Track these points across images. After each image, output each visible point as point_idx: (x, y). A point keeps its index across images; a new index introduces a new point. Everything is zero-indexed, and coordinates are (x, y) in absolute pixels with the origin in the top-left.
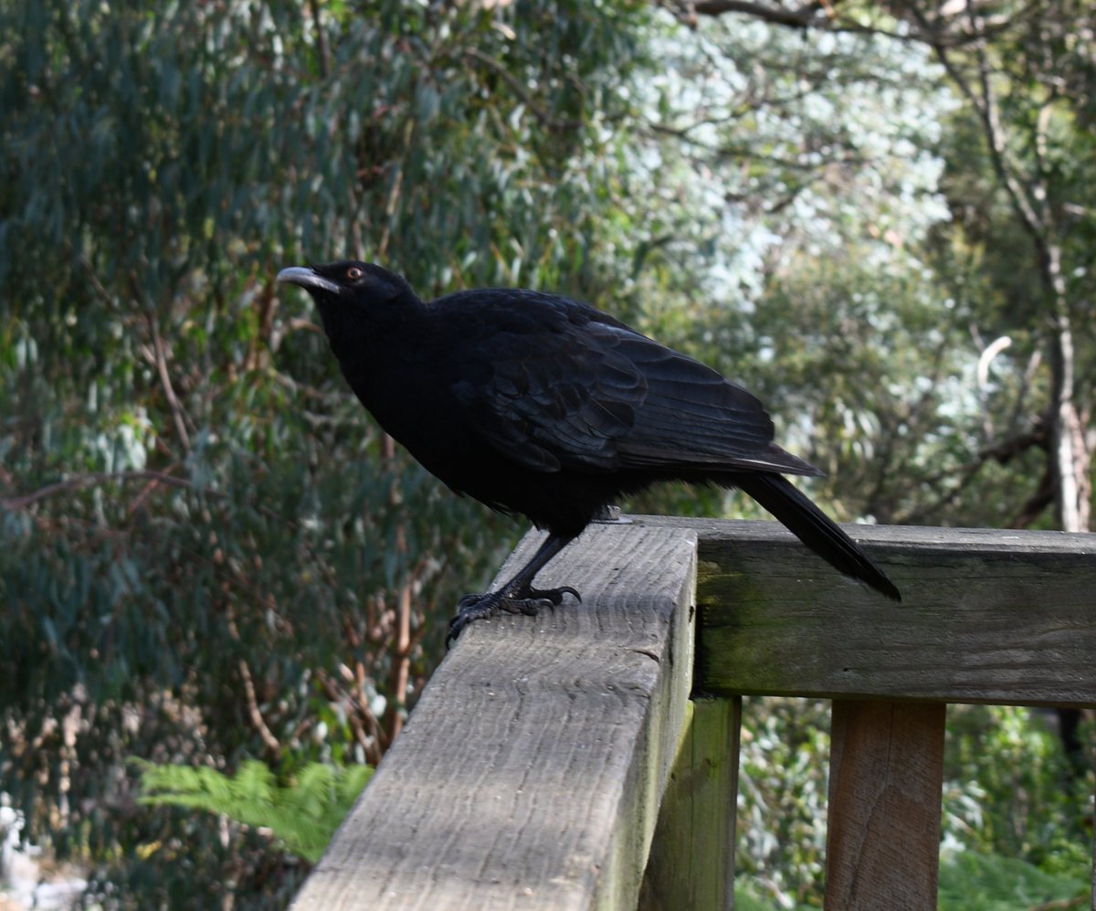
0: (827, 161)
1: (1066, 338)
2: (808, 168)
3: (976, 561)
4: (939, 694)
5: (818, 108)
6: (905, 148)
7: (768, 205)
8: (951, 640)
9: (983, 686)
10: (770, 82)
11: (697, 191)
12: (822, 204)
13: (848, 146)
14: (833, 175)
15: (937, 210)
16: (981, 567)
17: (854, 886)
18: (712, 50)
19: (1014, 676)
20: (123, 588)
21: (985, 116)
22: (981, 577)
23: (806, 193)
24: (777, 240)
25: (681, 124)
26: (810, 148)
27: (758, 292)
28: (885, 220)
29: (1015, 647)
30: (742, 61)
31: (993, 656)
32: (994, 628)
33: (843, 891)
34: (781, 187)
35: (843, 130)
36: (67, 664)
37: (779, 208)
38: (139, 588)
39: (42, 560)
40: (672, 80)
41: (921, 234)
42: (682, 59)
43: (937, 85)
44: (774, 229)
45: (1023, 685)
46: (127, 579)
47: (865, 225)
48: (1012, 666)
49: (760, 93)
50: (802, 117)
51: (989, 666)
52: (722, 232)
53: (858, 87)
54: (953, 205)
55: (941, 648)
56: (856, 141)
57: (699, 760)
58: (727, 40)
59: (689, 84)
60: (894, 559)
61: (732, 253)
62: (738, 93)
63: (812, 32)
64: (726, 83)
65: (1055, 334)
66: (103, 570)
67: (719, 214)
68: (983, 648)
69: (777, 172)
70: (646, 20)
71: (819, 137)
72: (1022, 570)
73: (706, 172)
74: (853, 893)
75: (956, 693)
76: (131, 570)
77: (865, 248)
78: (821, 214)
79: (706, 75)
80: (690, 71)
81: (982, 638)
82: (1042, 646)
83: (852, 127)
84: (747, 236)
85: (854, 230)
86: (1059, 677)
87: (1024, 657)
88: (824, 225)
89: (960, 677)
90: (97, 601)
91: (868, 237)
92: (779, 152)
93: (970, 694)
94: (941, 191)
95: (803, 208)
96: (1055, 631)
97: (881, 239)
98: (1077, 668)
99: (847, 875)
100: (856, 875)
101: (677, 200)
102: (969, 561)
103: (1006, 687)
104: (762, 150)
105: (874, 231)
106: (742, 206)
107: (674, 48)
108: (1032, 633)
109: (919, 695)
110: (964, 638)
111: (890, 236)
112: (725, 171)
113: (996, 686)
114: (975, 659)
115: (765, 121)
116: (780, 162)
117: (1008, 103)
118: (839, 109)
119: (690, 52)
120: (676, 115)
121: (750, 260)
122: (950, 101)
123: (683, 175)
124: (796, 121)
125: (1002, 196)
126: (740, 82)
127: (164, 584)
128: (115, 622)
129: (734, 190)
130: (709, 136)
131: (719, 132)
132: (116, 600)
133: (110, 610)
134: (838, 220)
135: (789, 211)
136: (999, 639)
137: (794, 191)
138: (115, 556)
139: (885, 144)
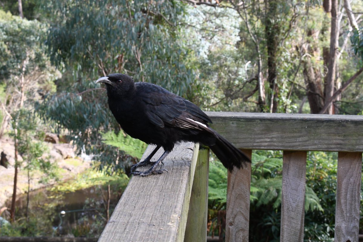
0: (219, 30)
1: (261, 62)
2: (216, 32)
3: (258, 120)
4: (251, 148)
5: (218, 21)
6: (233, 28)
7: (209, 38)
8: (253, 137)
9: (260, 146)
10: (210, 17)
11: (196, 36)
12: (219, 38)
13: (223, 28)
14: (220, 33)
15: (238, 39)
16: (259, 122)
17: (233, 187)
18: (199, 11)
19: (266, 144)
20: (97, 109)
21: (246, 23)
22: (259, 124)
23: (216, 36)
24: (211, 45)
25: (194, 25)
26: (216, 28)
27: (208, 53)
28: (230, 40)
29: (266, 138)
30: (205, 13)
31: (262, 140)
32: (262, 134)
33: (231, 188)
34: (212, 35)
35: (222, 25)
36: (88, 122)
37: (211, 39)
38: (101, 109)
39: (83, 104)
40: (192, 17)
41: (236, 43)
42: (194, 13)
43: (238, 17)
44: (210, 43)
45: (268, 146)
46: (99, 108)
47: (226, 41)
48: (266, 142)
49: (207, 19)
50: (215, 23)
51: (261, 142)
52: (201, 43)
53: (225, 18)
54: (241, 38)
55: (251, 138)
56: (225, 27)
57: (201, 162)
58: (202, 10)
59: (195, 17)
60: (241, 120)
61: (203, 47)
62: (204, 19)
63: (217, 8)
64: (202, 17)
65: (259, 60)
66: (94, 106)
67: (201, 40)
68: (260, 138)
69: (211, 33)
70: (188, 7)
71: (218, 27)
72: (268, 122)
73: (198, 33)
74: (233, 188)
75: (254, 148)
76: (99, 106)
77: (226, 45)
78: (219, 39)
79: (198, 16)
80: (196, 15)
81: (260, 136)
82: (272, 138)
83: (224, 25)
84: (205, 44)
85: (224, 42)
86: (275, 144)
87: (268, 140)
88: (219, 41)
89: (255, 144)
90: (93, 111)
91: (226, 43)
92: (211, 29)
93: (257, 148)
94: (239, 35)
95: (215, 39)
96: (275, 134)
97: (228, 44)
98: (279, 142)
99: (232, 185)
100: (233, 185)
101: (193, 37)
102: (257, 120)
103: (265, 146)
104: (208, 29)
105: (228, 42)
106: (205, 39)
107: (193, 11)
108: (270, 135)
109: (246, 148)
110: (256, 136)
111: (231, 43)
112: (202, 33)
113: (262, 146)
114: (258, 140)
115: (209, 24)
116: (211, 31)
117: (250, 20)
118: (221, 22)
119: (196, 12)
120: (193, 23)
121: (206, 48)
122: (240, 20)
123: (194, 33)
124: (214, 24)
125: (249, 36)
126: (204, 17)
127: (105, 108)
128: (96, 115)
129: (204, 36)
130: (199, 27)
131: (200, 26)
132: (97, 111)
133: (95, 113)
134: (221, 40)
135: (213, 39)
136: (263, 136)
137: (214, 36)
138: (96, 103)
139: (229, 27)
